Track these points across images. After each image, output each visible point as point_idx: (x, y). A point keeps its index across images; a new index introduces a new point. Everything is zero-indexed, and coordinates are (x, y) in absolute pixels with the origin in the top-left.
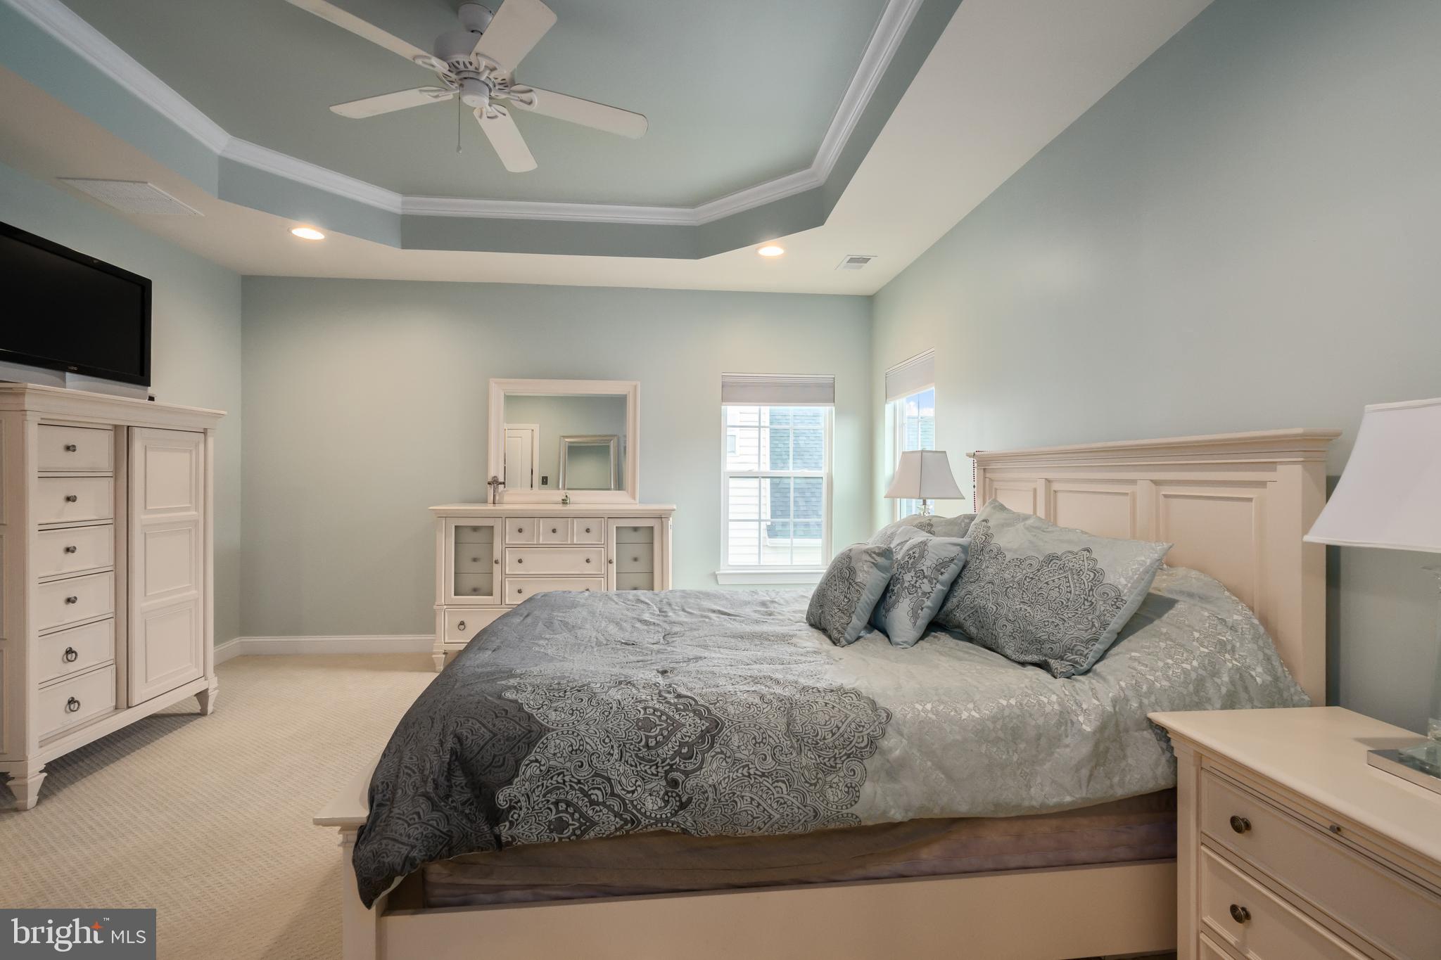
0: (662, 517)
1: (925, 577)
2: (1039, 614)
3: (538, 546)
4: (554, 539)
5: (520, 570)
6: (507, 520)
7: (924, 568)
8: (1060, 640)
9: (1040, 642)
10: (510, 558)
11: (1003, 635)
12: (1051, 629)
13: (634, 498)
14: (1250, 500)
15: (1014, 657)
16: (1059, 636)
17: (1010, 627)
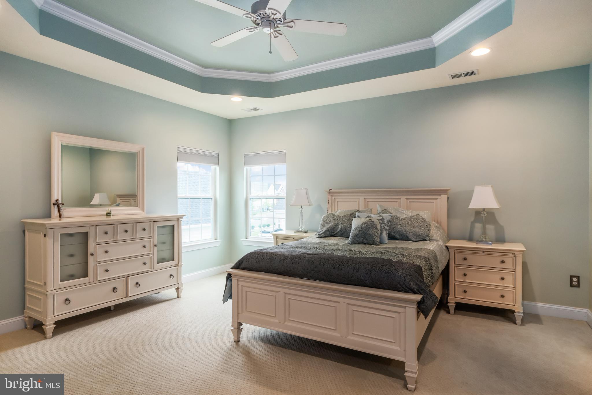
0: (178, 219)
1: (386, 225)
2: (417, 230)
3: (118, 241)
4: (126, 236)
5: (106, 257)
6: (98, 227)
7: (386, 223)
8: (424, 234)
9: (420, 236)
10: (100, 251)
11: (410, 235)
12: (421, 232)
13: (143, 211)
14: (434, 202)
15: (414, 240)
16: (424, 233)
17: (411, 234)
